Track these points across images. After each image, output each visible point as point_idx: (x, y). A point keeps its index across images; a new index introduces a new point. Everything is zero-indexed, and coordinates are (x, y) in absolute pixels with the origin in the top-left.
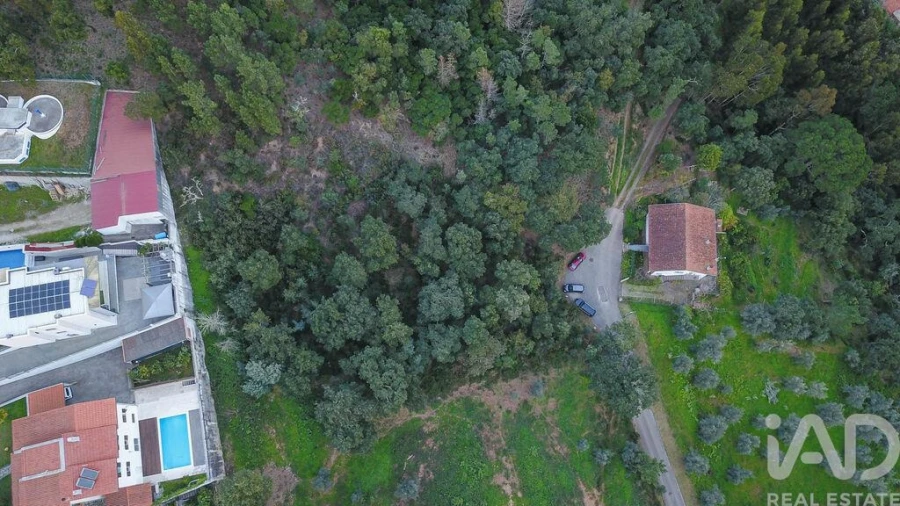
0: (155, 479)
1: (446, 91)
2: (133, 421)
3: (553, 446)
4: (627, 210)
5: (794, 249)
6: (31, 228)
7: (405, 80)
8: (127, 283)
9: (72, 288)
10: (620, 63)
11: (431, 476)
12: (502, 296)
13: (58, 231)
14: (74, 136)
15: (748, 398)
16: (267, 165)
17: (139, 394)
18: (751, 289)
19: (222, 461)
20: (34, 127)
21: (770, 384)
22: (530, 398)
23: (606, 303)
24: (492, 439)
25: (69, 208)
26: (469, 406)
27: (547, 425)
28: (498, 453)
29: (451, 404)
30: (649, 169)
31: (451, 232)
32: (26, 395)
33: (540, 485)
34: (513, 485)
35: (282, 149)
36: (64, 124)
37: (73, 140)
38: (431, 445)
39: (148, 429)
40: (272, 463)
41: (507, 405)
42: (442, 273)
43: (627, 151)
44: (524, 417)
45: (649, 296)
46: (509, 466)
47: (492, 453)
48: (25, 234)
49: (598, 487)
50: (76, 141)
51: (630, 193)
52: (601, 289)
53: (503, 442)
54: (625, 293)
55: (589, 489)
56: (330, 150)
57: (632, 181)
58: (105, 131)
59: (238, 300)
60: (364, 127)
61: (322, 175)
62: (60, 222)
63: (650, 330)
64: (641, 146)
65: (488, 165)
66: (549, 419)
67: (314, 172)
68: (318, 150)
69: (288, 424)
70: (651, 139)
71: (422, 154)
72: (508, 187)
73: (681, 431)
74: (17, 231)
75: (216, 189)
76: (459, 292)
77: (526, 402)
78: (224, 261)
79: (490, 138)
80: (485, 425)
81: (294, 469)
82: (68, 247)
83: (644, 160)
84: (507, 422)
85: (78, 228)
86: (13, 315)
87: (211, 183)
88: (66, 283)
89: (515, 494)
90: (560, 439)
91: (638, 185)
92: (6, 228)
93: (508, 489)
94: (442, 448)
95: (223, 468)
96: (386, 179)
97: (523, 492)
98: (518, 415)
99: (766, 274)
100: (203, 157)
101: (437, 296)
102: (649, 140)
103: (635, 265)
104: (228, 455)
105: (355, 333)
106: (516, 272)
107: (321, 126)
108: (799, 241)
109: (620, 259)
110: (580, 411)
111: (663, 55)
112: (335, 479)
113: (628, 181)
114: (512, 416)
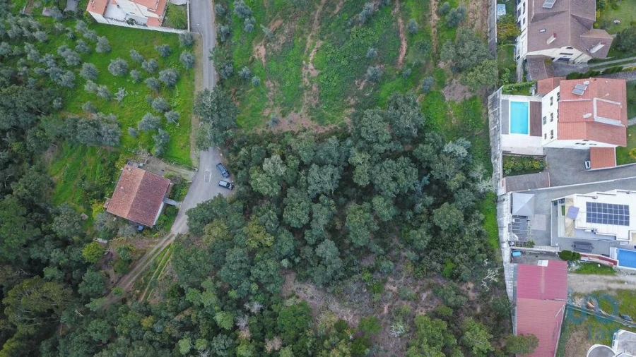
0: (534, 98)
1: (277, 333)
2: (546, 135)
3: (275, 87)
4: (168, 230)
5: (60, 186)
6: (612, 282)
7: (309, 345)
8: (544, 228)
9: (585, 216)
10: (133, 331)
11: (356, 82)
12: (282, 170)
13: (591, 273)
14: (579, 340)
15: (137, 93)
16: (430, 299)
17: (541, 153)
18: (103, 162)
19: (489, 107)
20: (610, 354)
21: (119, 99)
22: (280, 118)
23: (207, 170)
24: (312, 97)
25: (583, 290)
26: (321, 120)
27: (274, 100)
28: (311, 89)
29: (332, 123)
30: (140, 258)
31: (305, 220)
32: (616, 166)
33: (290, 65)
34: (307, 68)
35: (416, 308)
36: (586, 351)
37: (579, 336)
38: (352, 100)
39: (536, 129)
40: (457, 103)
41: (297, 116)
42: (318, 195)
43: (150, 274)
44: (288, 106)
45: (176, 169)
46: (306, 79)
47: (314, 88)
48: (617, 278)
49: (253, 59)
50: (577, 336)
51: (160, 244)
52: (207, 181)
53: (305, 94)
54: (192, 174)
55: (260, 59)
56: (379, 301)
57: (155, 253)
58: (553, 340)
59: (466, 197)
60: (349, 317)
61: (388, 286)
62: (590, 280)
63: (184, 146)
64: (138, 278)
65: (263, 266)
66: (272, 103)
67: (395, 289)
68: (388, 305)
69: (442, 125)
70: (128, 284)
71: (309, 292)
72: (254, 245)
73: (189, 83)
74: (622, 282)
75: (471, 285)
76: (310, 179)
77: (283, 116)
78: (473, 226)
79: (255, 287)
80: (314, 107)
81: (443, 98)
82: (585, 256)
83: (140, 267)
84: (300, 106)
85: (578, 272)
86: (627, 207)
87: (475, 290)
88: (588, 220)
89: (307, 63)
90: (268, 91)
91: (152, 248)
92: (631, 287)
93: (311, 66)
94: (346, 97)
95: (489, 103)
96: (341, 274)
97: (302, 63)
98: (291, 108)
99: (88, 171)
100: (479, 310)
101: (327, 178)
102: (130, 283)
103: (178, 190)
104: (484, 111)
105: (389, 162)
106: (266, 184)
107: (384, 321)
108: (54, 191)
109: (186, 197)
110: (250, 105)
111: (96, 331)
112: (418, 88)
113: (159, 253)
114: (295, 109)
